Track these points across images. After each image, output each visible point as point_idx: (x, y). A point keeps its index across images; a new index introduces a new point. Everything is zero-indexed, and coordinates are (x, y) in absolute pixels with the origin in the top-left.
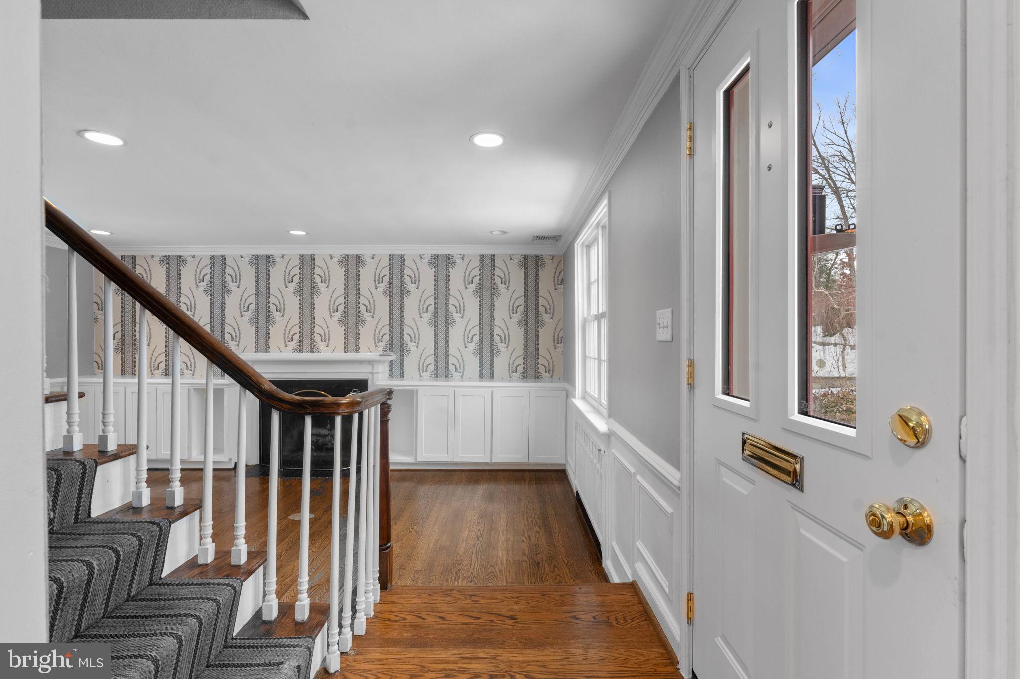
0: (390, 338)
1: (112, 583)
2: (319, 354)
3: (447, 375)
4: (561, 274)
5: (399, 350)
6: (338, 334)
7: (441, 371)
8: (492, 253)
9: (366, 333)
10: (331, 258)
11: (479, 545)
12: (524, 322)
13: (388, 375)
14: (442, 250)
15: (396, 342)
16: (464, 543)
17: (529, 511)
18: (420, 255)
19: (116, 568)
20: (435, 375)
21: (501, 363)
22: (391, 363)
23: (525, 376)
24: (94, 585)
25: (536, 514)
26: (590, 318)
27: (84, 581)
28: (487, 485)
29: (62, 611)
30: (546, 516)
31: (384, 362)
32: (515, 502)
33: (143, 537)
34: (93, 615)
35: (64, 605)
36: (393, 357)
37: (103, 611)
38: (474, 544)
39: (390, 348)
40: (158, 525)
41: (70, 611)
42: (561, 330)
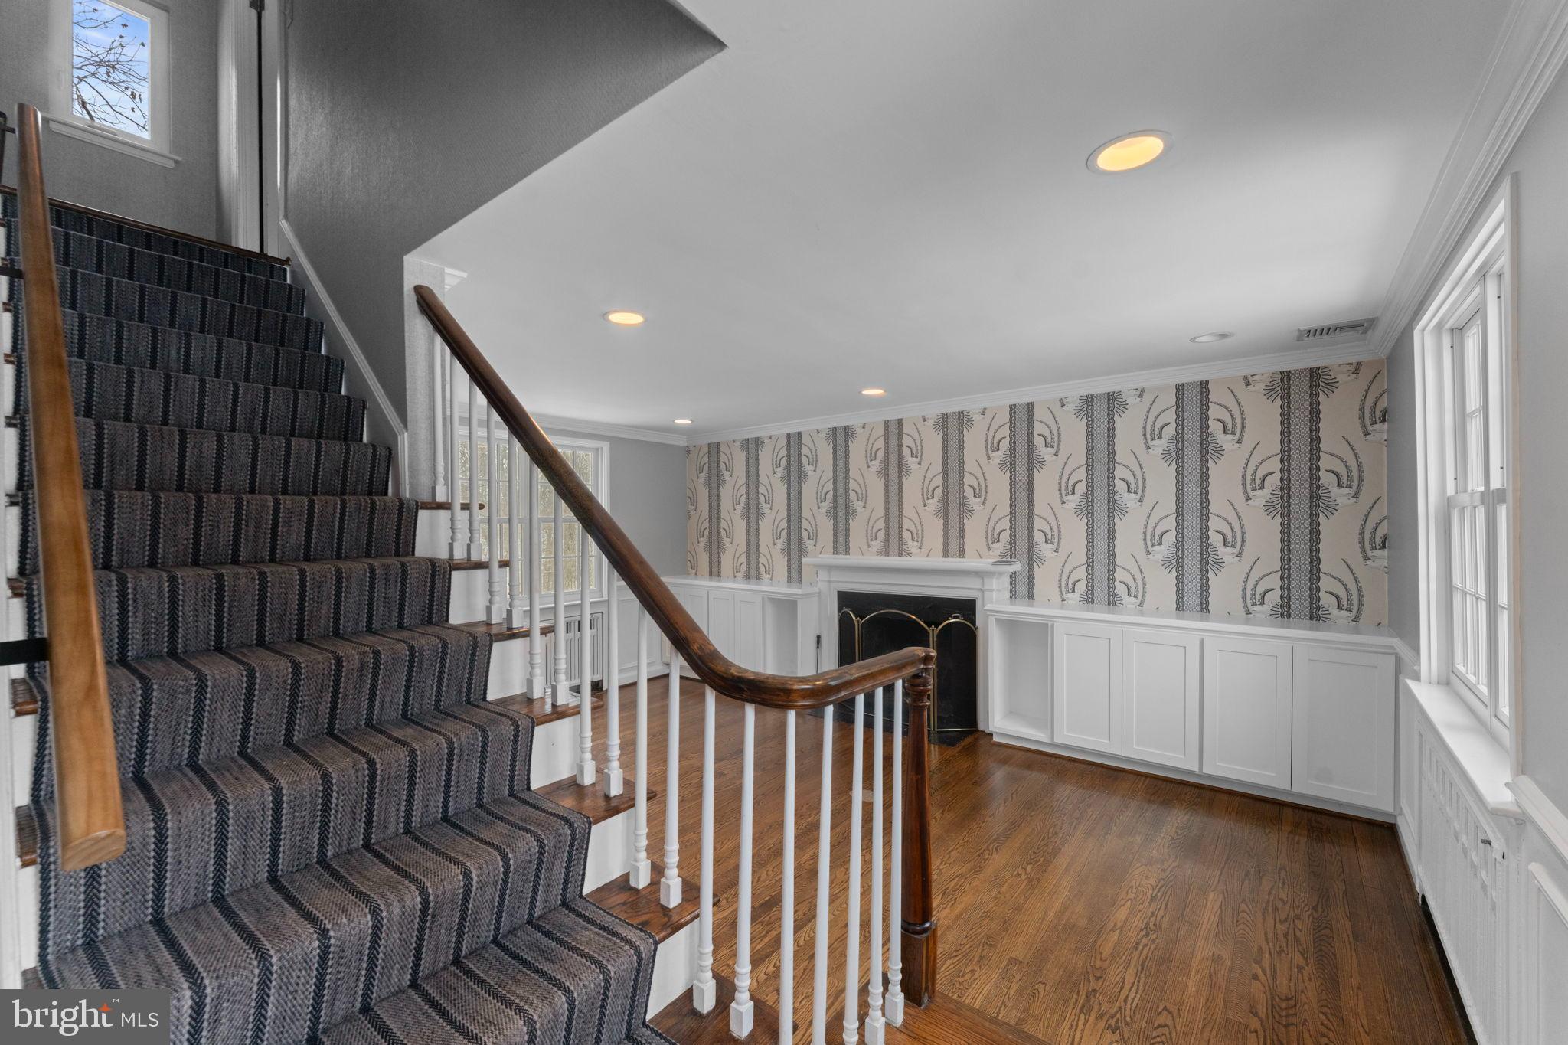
0: (1010, 535)
1: (502, 900)
2: (909, 558)
3: (1112, 601)
4: (1380, 401)
5: (1026, 556)
6: (934, 528)
7: (1101, 593)
8: (1203, 378)
9: (974, 528)
10: (925, 420)
11: (1147, 948)
12: (1283, 504)
13: (1008, 594)
14: (1100, 386)
15: (1022, 543)
16: (1117, 932)
17: (1280, 905)
18: (1061, 400)
19: (505, 882)
20: (1090, 598)
21: (1224, 586)
22: (1013, 576)
23: (1285, 612)
24: (475, 900)
25: (1298, 917)
26: (1465, 499)
27: (458, 895)
28: (1187, 816)
29: (431, 930)
30: (1327, 931)
31: (1000, 574)
32: (1247, 874)
33: (546, 842)
34: (478, 937)
35: (433, 923)
36: (1017, 567)
37: (492, 932)
38: (1138, 944)
39: (1012, 552)
40: (571, 825)
41: (443, 931)
42: (1381, 521)
